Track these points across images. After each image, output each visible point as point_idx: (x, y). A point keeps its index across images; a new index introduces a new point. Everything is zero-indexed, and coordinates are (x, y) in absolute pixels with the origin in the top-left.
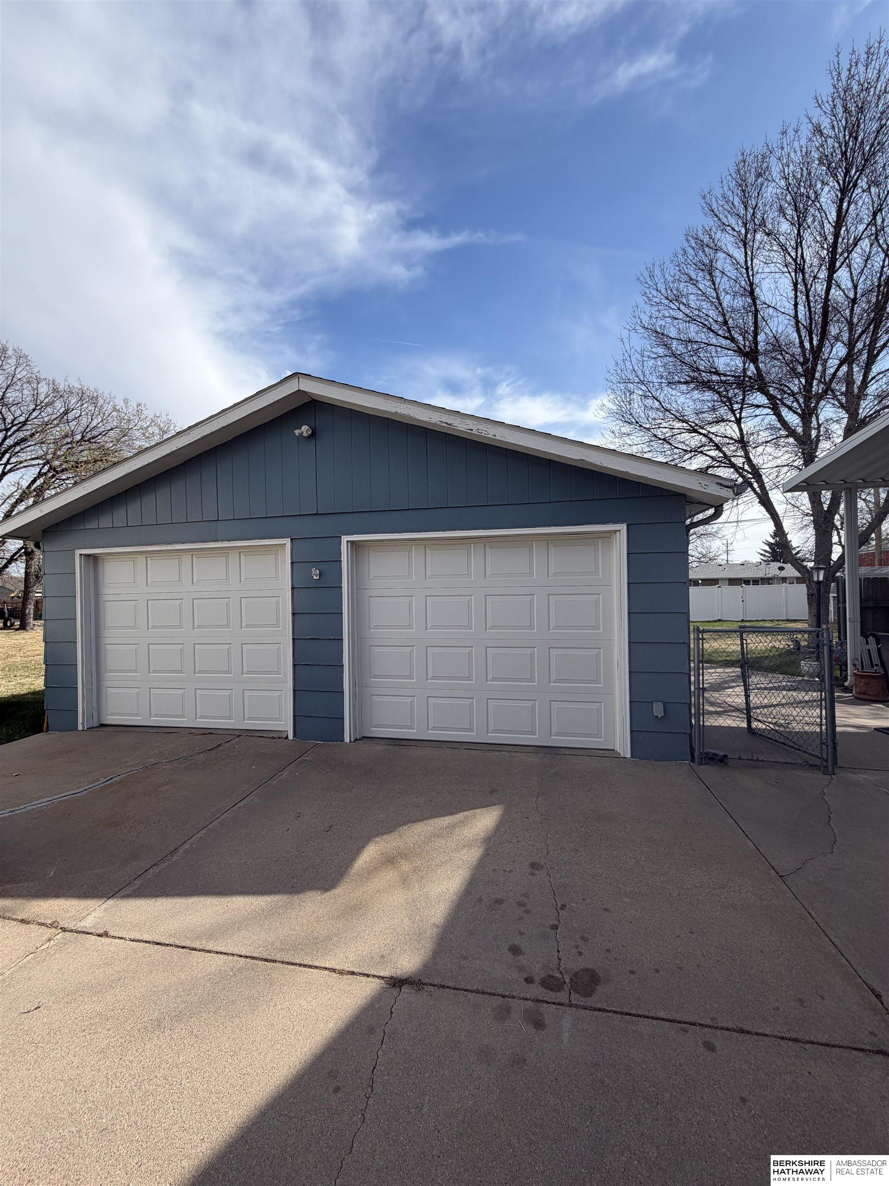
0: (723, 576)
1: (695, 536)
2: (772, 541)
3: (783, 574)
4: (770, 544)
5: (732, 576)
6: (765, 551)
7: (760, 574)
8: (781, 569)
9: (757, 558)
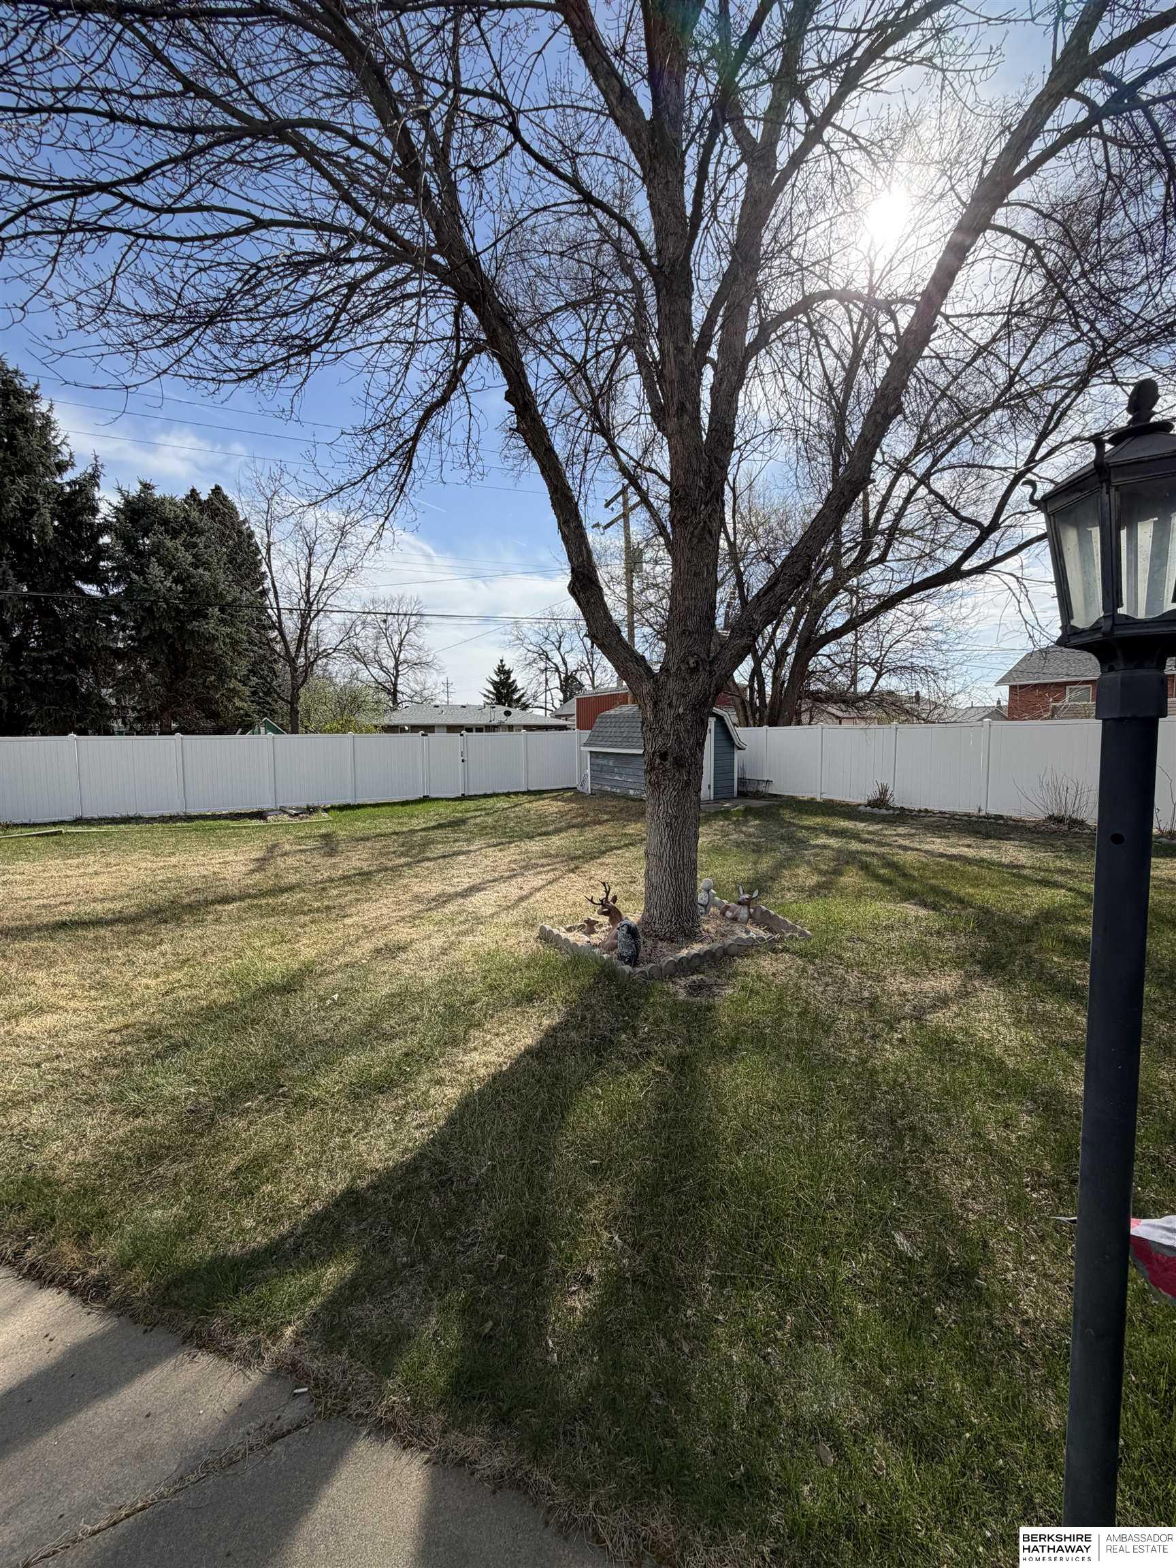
0: (440, 722)
1: (405, 665)
2: (496, 679)
3: (510, 721)
4: (494, 683)
5: (451, 722)
6: (490, 692)
7: (484, 721)
8: (508, 713)
9: (481, 701)
